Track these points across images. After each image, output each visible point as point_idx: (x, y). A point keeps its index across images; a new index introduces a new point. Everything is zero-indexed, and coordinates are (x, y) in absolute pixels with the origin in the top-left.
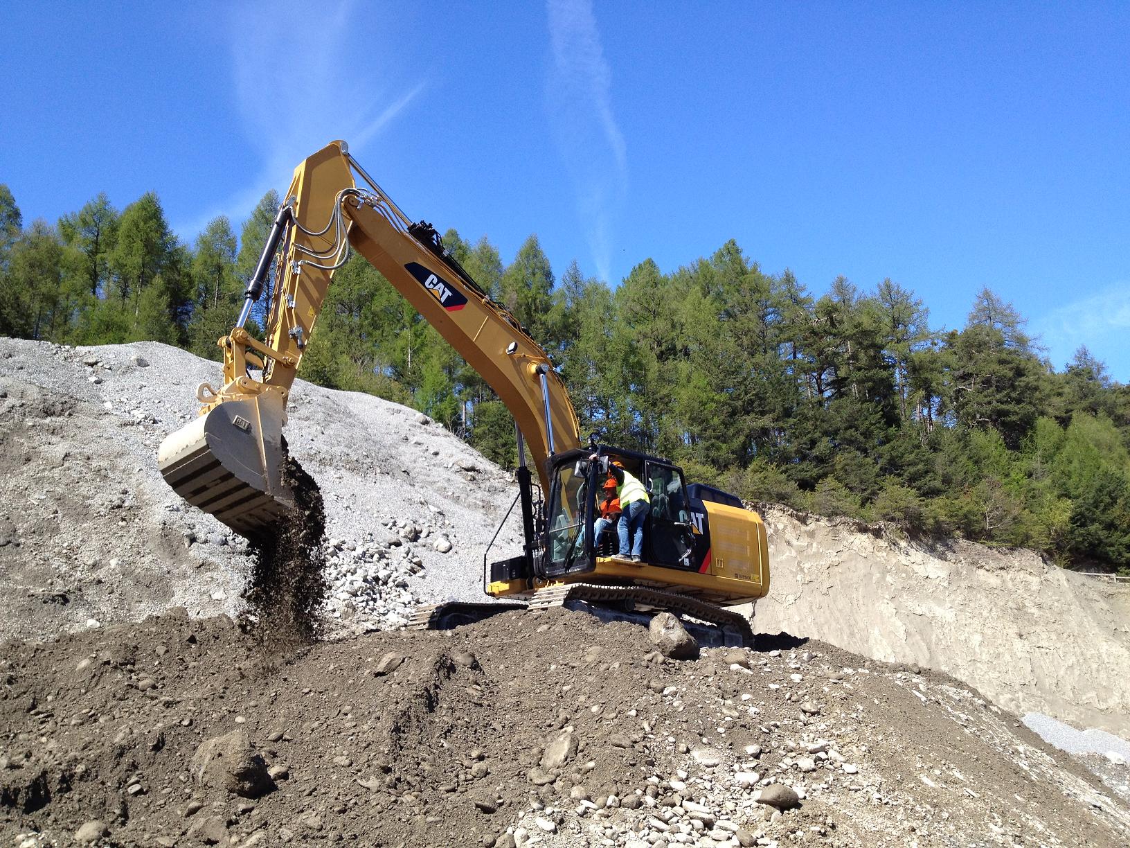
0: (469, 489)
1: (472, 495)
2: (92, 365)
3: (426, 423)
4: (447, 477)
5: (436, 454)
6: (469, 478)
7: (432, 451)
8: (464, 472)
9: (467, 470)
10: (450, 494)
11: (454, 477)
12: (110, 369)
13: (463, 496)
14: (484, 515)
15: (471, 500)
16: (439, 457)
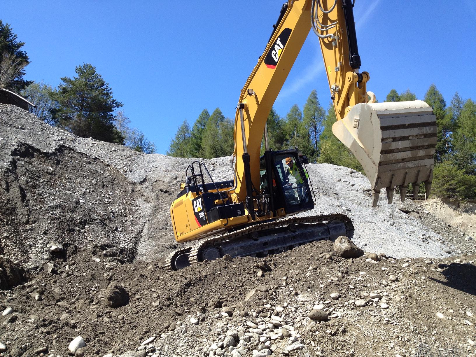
0: (366, 199)
1: (368, 201)
2: (213, 164)
3: (352, 172)
4: (356, 194)
5: (353, 185)
6: (367, 194)
7: (351, 184)
8: (365, 192)
9: (367, 191)
10: (356, 202)
11: (359, 194)
12: (219, 165)
13: (362, 203)
14: (372, 210)
15: (367, 203)
16: (354, 186)
